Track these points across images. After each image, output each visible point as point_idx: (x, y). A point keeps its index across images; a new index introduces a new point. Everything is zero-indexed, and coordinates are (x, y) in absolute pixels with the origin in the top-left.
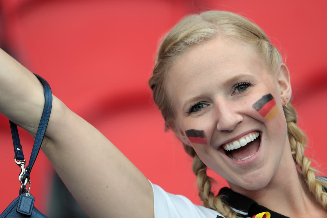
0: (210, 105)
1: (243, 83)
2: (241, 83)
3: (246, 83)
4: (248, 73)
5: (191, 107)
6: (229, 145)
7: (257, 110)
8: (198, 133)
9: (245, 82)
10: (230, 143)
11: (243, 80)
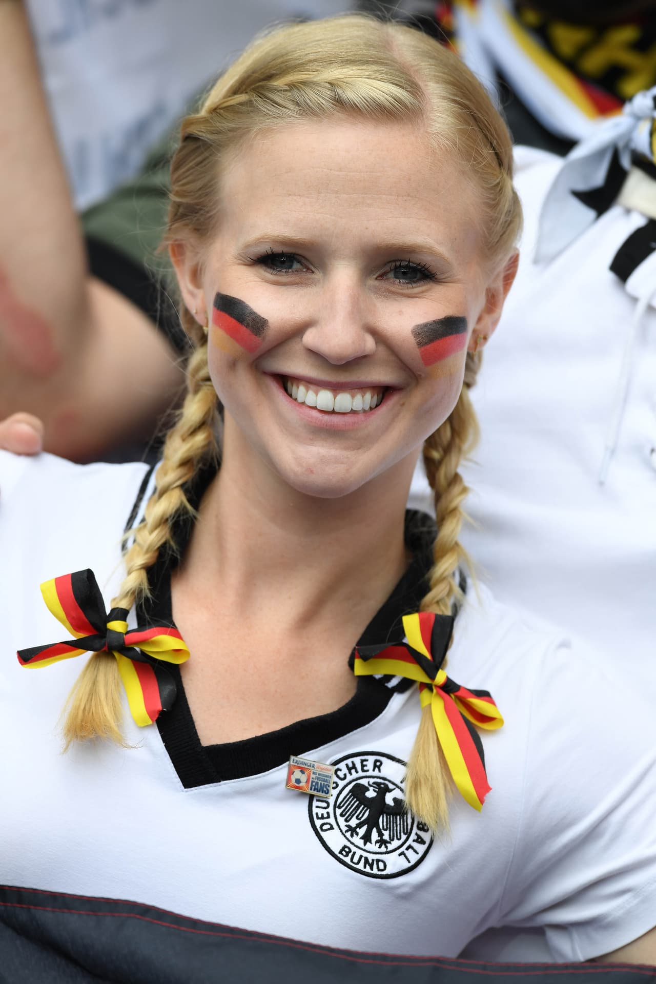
0: (313, 272)
1: (419, 267)
2: (415, 264)
3: (426, 271)
4: (443, 250)
5: (269, 252)
6: (307, 390)
7: (420, 344)
8: (250, 318)
9: (426, 267)
10: (312, 386)
11: (426, 259)
